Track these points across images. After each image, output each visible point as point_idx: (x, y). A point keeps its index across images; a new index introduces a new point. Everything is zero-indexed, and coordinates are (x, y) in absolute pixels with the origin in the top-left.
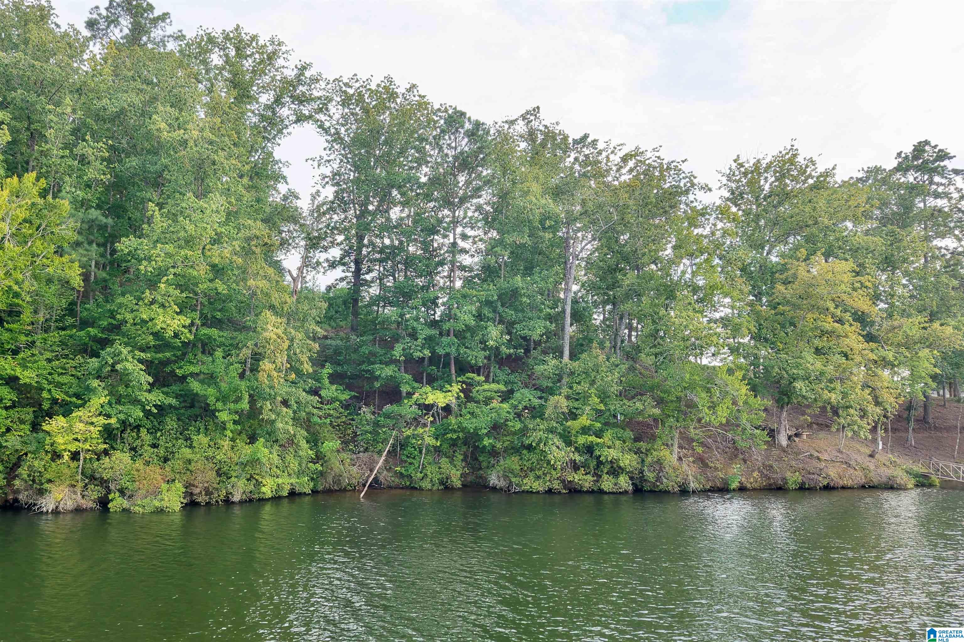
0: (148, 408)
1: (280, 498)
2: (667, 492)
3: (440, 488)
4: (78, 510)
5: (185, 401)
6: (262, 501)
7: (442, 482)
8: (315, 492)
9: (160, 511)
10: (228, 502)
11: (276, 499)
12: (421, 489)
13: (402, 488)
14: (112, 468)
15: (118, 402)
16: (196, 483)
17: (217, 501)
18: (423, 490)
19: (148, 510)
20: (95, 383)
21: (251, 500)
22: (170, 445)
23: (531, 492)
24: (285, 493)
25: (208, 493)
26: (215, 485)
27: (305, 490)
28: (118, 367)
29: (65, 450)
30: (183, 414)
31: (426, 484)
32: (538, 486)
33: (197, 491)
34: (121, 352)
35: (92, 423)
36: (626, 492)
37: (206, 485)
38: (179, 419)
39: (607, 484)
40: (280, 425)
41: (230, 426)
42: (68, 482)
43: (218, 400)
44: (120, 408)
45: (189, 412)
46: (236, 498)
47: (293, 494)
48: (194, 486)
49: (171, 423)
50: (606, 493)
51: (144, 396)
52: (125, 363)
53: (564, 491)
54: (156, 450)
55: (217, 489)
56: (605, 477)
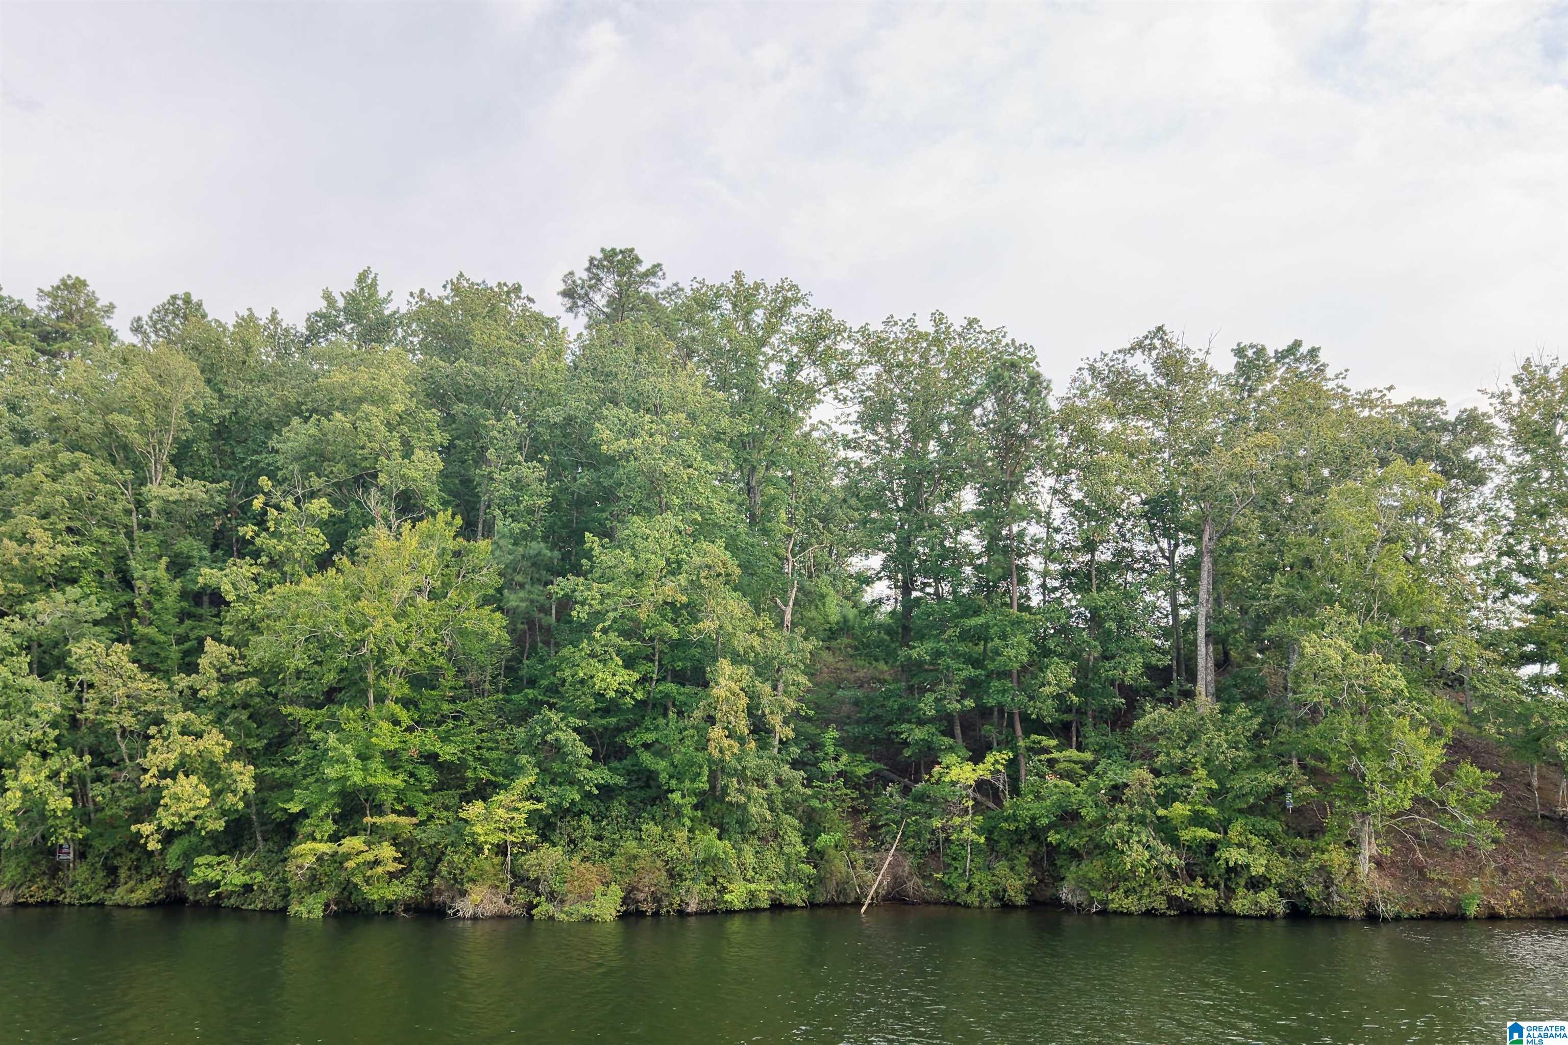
0: (587, 788)
1: (758, 910)
2: (1342, 918)
3: (995, 905)
4: (500, 917)
5: (638, 779)
6: (730, 912)
7: (996, 896)
8: (812, 905)
9: (589, 920)
10: (682, 913)
11: (752, 911)
12: (967, 906)
13: (944, 904)
14: (540, 865)
15: (553, 782)
16: (640, 886)
17: (668, 912)
18: (969, 907)
19: (575, 918)
20: (523, 759)
21: (714, 912)
22: (617, 836)
23: (1122, 913)
24: (765, 904)
25: (657, 900)
26: (666, 890)
27: (795, 902)
28: (549, 737)
29: (486, 842)
30: (635, 797)
31: (972, 899)
32: (1130, 904)
33: (641, 896)
34: (550, 719)
35: (516, 809)
36: (1271, 916)
37: (653, 889)
38: (629, 803)
39: (1241, 903)
40: (753, 810)
41: (688, 811)
42: (489, 882)
43: (671, 777)
44: (555, 789)
45: (642, 794)
46: (692, 907)
47: (777, 906)
48: (638, 890)
49: (619, 808)
50: (1238, 916)
51: (583, 774)
52: (557, 733)
53: (1172, 913)
54: (598, 843)
55: (667, 895)
56: (1241, 892)
